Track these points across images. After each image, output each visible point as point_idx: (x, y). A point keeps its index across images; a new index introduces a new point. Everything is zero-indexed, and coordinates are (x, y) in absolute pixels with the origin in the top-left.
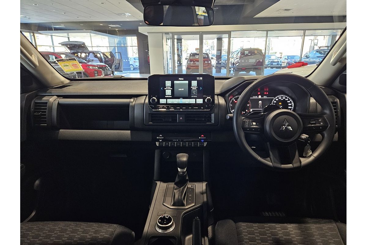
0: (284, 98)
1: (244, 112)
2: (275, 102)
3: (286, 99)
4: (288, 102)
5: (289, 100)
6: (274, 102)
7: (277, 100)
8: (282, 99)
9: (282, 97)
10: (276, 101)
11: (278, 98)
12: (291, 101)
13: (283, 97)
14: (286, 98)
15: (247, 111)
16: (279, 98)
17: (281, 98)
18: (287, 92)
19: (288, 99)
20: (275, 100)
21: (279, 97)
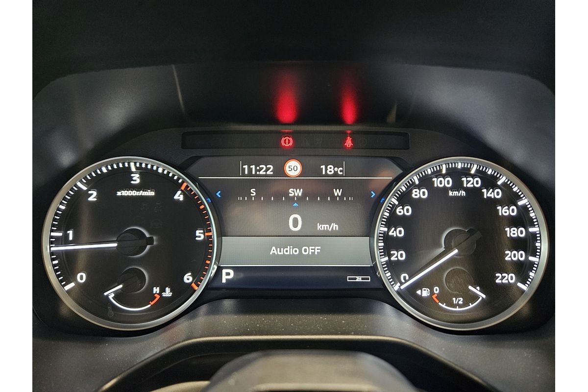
0: (476, 183)
1: (168, 293)
2: (405, 211)
3: (488, 194)
4: (504, 211)
5: (511, 198)
6: (399, 211)
7: (416, 194)
8: (458, 186)
9: (456, 175)
10: (415, 204)
11: (426, 182)
12: (524, 210)
13: (466, 172)
14: (490, 182)
15: (188, 278)
16: (437, 182)
17: (447, 182)
18: (494, 137)
19: (506, 187)
20: (405, 199)
21: (438, 174)
